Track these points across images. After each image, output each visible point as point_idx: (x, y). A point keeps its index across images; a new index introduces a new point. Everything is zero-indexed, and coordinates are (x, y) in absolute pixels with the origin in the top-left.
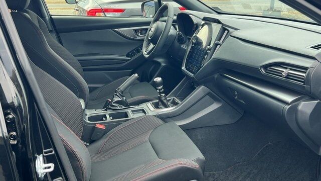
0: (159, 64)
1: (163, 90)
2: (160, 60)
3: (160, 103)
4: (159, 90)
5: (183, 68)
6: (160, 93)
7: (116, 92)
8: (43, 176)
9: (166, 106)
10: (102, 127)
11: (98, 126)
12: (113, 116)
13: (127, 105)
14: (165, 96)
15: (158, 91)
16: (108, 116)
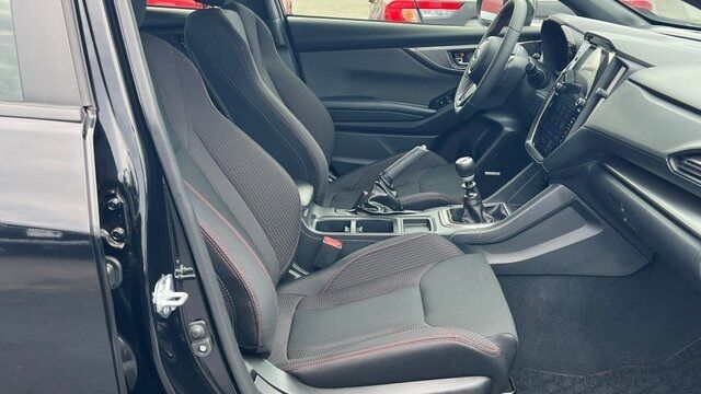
0: (499, 127)
1: (474, 184)
2: (503, 119)
3: (466, 212)
4: (467, 183)
5: (530, 142)
6: (469, 190)
7: (379, 178)
8: (166, 311)
9: (477, 220)
10: (337, 244)
11: (328, 241)
12: (365, 226)
13: (398, 208)
14: (476, 198)
15: (464, 186)
16: (353, 225)
